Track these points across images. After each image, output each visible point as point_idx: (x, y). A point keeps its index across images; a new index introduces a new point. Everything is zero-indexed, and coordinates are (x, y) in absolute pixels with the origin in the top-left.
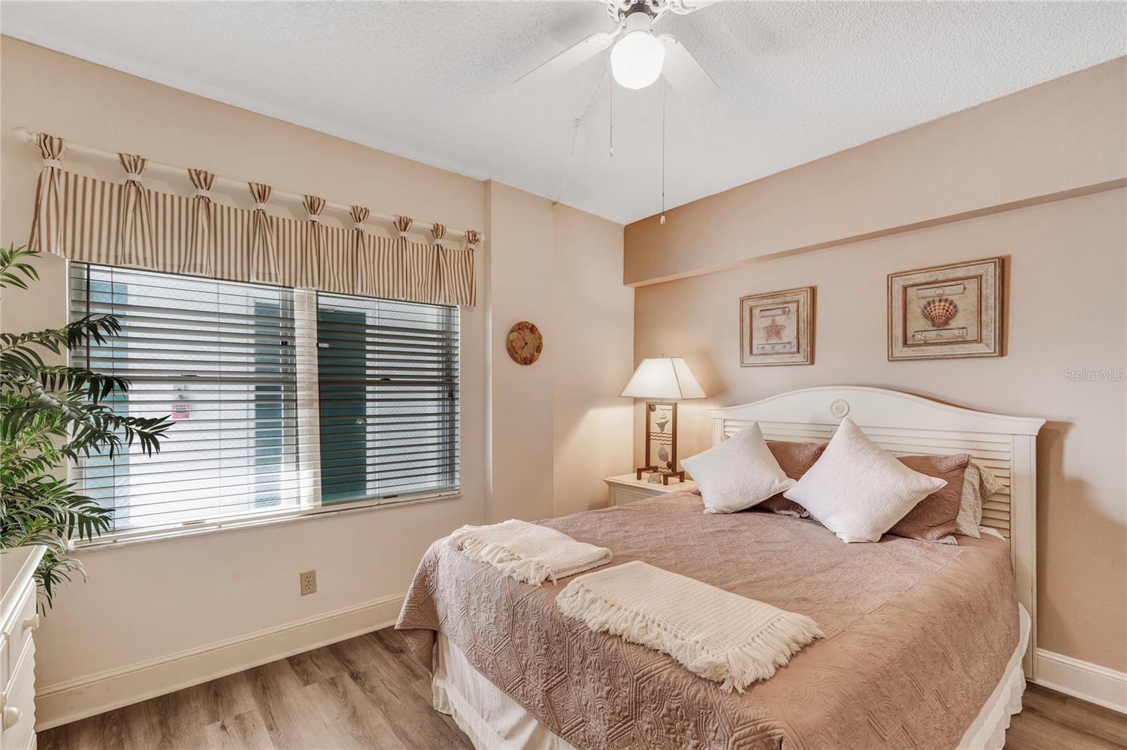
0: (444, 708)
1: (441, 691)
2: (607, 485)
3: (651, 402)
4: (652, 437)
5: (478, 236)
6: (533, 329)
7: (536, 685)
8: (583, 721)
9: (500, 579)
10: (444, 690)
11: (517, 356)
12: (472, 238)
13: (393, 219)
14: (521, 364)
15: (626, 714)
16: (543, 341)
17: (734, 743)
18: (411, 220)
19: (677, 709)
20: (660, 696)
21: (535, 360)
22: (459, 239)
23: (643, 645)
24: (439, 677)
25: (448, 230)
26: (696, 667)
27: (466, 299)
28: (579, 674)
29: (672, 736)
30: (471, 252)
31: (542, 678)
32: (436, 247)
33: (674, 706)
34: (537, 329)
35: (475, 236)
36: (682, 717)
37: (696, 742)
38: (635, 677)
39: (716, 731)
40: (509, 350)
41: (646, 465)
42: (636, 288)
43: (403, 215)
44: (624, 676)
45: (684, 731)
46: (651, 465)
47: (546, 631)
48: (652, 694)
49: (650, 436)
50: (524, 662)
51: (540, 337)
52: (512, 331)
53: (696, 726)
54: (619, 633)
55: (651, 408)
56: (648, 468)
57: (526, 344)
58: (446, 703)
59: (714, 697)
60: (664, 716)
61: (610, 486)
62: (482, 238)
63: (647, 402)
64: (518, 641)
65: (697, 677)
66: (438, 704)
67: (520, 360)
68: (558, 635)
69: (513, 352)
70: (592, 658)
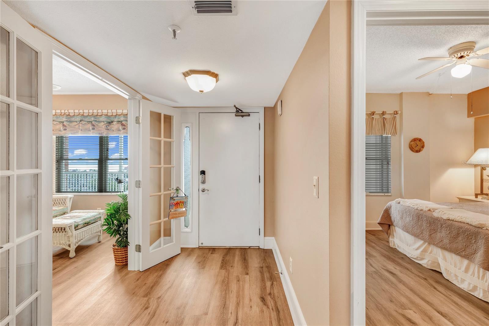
0: (394, 246)
1: (392, 242)
2: (458, 200)
3: (483, 166)
4: (484, 181)
5: (398, 112)
6: (420, 140)
7: (426, 234)
8: (442, 240)
9: (414, 210)
10: (394, 241)
11: (413, 150)
12: (396, 113)
13: (370, 113)
14: (415, 152)
15: (455, 237)
16: (425, 144)
17: (485, 239)
18: (375, 112)
19: (469, 234)
20: (464, 232)
21: (421, 151)
22: (391, 114)
23: (460, 222)
24: (392, 238)
25: (387, 112)
26: (475, 224)
27: (394, 133)
28: (440, 230)
29: (468, 240)
30: (395, 117)
31: (428, 232)
32: (383, 118)
33: (468, 233)
34: (422, 140)
35: (397, 112)
36: (471, 235)
37: (475, 240)
38: (457, 228)
39: (480, 237)
40: (410, 148)
41: (481, 193)
42: (475, 118)
43: (373, 111)
44: (454, 228)
45: (471, 239)
46: (484, 193)
47: (429, 221)
48: (462, 231)
49: (483, 181)
50: (422, 229)
51: (424, 143)
52: (411, 141)
53: (475, 237)
54: (453, 219)
55: (483, 169)
56: (482, 193)
57: (417, 145)
58: (394, 245)
59: (480, 230)
60: (466, 236)
61: (460, 200)
62: (400, 112)
63: (481, 167)
64: (420, 224)
65: (475, 227)
66: (391, 245)
67: (414, 151)
68: (433, 221)
69: (412, 148)
70: (444, 225)
